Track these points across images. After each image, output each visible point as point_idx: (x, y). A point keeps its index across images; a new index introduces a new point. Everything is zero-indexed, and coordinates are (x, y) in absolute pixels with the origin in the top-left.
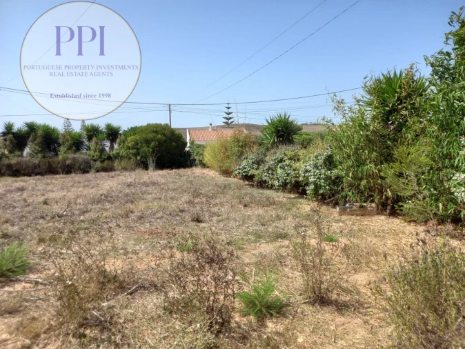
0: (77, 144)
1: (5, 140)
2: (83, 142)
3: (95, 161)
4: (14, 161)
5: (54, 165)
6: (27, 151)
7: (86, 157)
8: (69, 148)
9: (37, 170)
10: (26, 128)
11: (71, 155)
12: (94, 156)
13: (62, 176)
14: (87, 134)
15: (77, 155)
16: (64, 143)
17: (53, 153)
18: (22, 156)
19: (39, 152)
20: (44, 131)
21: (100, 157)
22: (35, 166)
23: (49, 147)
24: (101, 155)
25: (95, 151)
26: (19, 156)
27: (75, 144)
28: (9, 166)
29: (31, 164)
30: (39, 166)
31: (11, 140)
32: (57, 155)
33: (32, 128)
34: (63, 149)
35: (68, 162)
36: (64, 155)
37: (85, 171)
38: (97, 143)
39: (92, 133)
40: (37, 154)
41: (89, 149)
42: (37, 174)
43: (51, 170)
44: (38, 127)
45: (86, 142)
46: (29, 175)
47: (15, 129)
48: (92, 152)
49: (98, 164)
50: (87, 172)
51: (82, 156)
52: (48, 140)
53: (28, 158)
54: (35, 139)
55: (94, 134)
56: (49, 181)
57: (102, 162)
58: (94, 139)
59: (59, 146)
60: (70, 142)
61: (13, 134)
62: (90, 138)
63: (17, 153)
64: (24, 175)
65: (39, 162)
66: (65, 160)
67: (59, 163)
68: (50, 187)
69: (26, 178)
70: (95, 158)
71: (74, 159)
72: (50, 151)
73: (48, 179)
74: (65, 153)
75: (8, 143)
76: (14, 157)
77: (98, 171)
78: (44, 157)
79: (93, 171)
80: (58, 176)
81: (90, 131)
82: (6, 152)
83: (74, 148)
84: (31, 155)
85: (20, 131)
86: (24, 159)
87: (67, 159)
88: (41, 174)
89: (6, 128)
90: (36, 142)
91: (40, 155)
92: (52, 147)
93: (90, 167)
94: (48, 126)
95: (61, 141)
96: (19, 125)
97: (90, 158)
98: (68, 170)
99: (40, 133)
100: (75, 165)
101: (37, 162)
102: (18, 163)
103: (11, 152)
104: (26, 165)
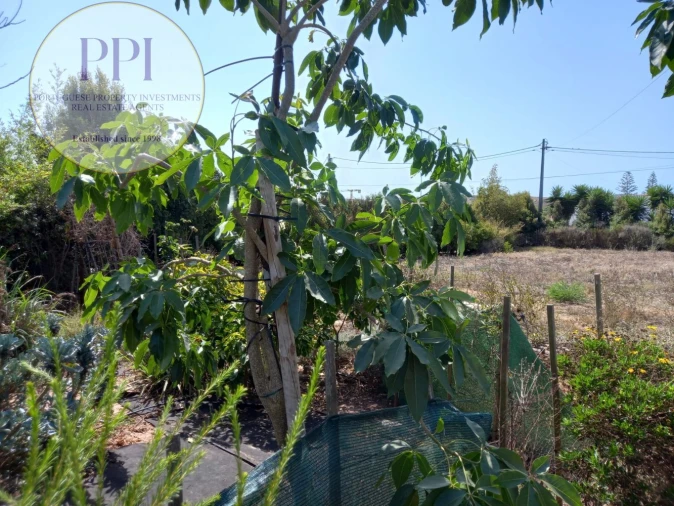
0: (635, 212)
1: (552, 206)
2: (644, 209)
3: (658, 235)
4: (559, 230)
5: (603, 238)
6: (573, 219)
7: (645, 229)
8: (625, 217)
9: (583, 242)
10: (575, 193)
11: (626, 226)
12: (657, 229)
13: (611, 251)
14: (651, 199)
15: (634, 227)
16: (618, 210)
17: (603, 223)
18: (567, 224)
19: (588, 221)
20: (595, 195)
21: (666, 231)
22: (581, 238)
23: (599, 216)
24: (668, 227)
25: (660, 222)
26: (564, 225)
27: (632, 211)
28: (553, 236)
29: (576, 235)
30: (585, 238)
31: (558, 206)
32: (608, 225)
33: (582, 192)
34: (616, 218)
35: (621, 235)
36: (617, 225)
37: (641, 247)
38: (663, 212)
39: (658, 198)
40: (584, 223)
41: (651, 219)
42: (582, 247)
43: (599, 243)
44: (589, 191)
45: (649, 210)
46: (573, 247)
47: (563, 194)
48: (654, 224)
49: (662, 240)
50: (645, 249)
51: (641, 228)
52: (600, 206)
53: (574, 228)
54: (584, 206)
55: (662, 199)
56: (595, 254)
57: (668, 237)
58: (661, 205)
59: (612, 213)
60: (626, 210)
61: (561, 199)
62: (655, 204)
63: (563, 221)
64: (568, 246)
65: (586, 233)
66: (617, 232)
67: (609, 235)
68: (596, 261)
69: (570, 250)
70: (658, 231)
71: (629, 231)
72: (600, 220)
73: (594, 253)
74: (618, 223)
75: (554, 209)
76: (559, 225)
77: (660, 249)
78: (593, 227)
79: (653, 247)
80: (606, 251)
81: (657, 195)
82: (552, 220)
83: (631, 217)
84: (578, 225)
85: (568, 195)
86: (570, 229)
87: (621, 230)
88: (587, 247)
89: (554, 193)
90: (585, 209)
91: (587, 225)
92: (603, 215)
93: (650, 244)
94: (601, 189)
95: (615, 208)
96: (568, 189)
97: (651, 231)
98: (619, 244)
99: (590, 198)
100: (629, 239)
101: (583, 232)
102: (563, 233)
103: (556, 220)
104: (572, 236)
